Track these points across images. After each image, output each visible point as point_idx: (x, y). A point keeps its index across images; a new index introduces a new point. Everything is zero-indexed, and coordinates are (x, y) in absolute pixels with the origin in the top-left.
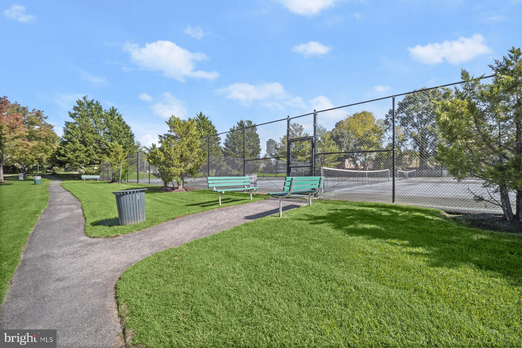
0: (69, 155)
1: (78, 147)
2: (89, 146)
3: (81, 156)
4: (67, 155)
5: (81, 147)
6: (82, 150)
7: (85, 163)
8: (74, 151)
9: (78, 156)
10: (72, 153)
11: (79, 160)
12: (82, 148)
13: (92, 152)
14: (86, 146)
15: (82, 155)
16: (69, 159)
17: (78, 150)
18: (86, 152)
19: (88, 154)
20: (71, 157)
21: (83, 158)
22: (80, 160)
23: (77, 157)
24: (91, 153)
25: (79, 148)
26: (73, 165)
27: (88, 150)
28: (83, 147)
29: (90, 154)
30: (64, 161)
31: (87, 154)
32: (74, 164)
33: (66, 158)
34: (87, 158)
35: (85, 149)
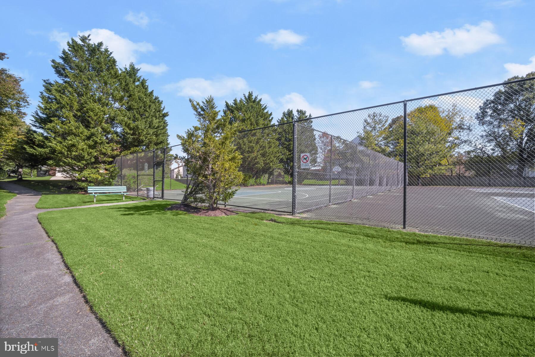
0: (53, 144)
1: (73, 128)
2: (93, 128)
3: (80, 147)
4: (50, 144)
5: (78, 128)
6: (81, 133)
7: (86, 160)
8: (64, 136)
9: (73, 145)
10: (59, 139)
11: (74, 153)
12: (81, 130)
13: (100, 140)
14: (87, 127)
15: (82, 145)
16: (53, 151)
17: (73, 134)
18: (89, 138)
19: (93, 143)
20: (59, 148)
21: (83, 150)
22: (77, 154)
23: (70, 148)
24: (98, 141)
25: (74, 131)
26: (61, 163)
27: (93, 135)
28: (82, 128)
29: (96, 143)
30: (41, 155)
31: (91, 142)
32: (64, 162)
33: (47, 150)
34: (91, 150)
35: (86, 133)
